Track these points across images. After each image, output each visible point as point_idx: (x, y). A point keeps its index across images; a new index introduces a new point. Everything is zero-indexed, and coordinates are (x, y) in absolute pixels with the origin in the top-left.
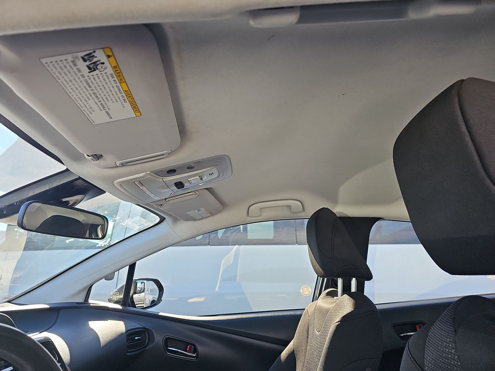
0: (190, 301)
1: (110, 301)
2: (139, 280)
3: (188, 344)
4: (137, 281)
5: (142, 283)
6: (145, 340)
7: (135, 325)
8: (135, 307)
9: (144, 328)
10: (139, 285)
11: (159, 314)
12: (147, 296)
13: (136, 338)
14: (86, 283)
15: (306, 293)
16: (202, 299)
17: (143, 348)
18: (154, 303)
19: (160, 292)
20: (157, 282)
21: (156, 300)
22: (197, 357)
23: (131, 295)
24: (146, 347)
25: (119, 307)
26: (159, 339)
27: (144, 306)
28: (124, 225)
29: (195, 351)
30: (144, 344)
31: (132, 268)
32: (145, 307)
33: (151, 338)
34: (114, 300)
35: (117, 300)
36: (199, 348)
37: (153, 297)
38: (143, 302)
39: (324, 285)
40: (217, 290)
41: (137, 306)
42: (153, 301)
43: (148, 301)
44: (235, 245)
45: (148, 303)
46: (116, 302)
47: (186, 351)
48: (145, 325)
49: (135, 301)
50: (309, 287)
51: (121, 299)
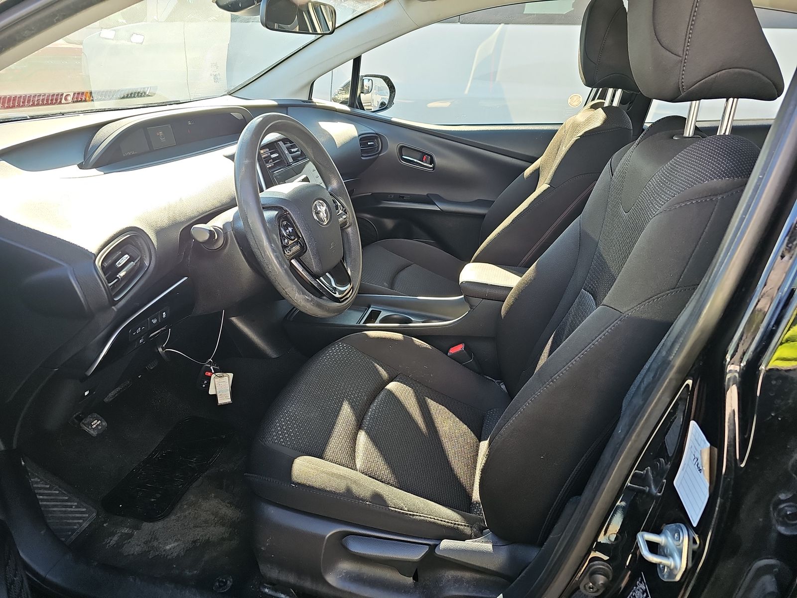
0: (430, 105)
1: (335, 100)
2: (366, 76)
3: (424, 154)
4: (364, 78)
5: (369, 80)
6: (378, 147)
7: (368, 130)
8: (364, 110)
9: (377, 134)
10: (366, 83)
11: (392, 119)
12: (374, 96)
13: (369, 143)
14: (307, 79)
15: (575, 104)
16: (447, 104)
17: (377, 154)
18: (383, 107)
19: (391, 93)
20: (387, 80)
21: (387, 103)
22: (433, 168)
23: (358, 95)
24: (379, 153)
25: (346, 108)
26: (393, 147)
27: (371, 110)
28: (346, 5)
29: (432, 162)
30: (378, 150)
31: (357, 62)
32: (373, 110)
33: (384, 145)
34: (340, 100)
35: (344, 100)
36: (437, 160)
37: (382, 98)
38: (370, 104)
39: (598, 94)
40: (466, 92)
41: (365, 108)
42: (383, 104)
43: (377, 103)
44: (500, 24)
45: (376, 106)
46: (342, 103)
47: (422, 161)
48: (377, 131)
49: (362, 102)
50: (581, 97)
51: (347, 99)
